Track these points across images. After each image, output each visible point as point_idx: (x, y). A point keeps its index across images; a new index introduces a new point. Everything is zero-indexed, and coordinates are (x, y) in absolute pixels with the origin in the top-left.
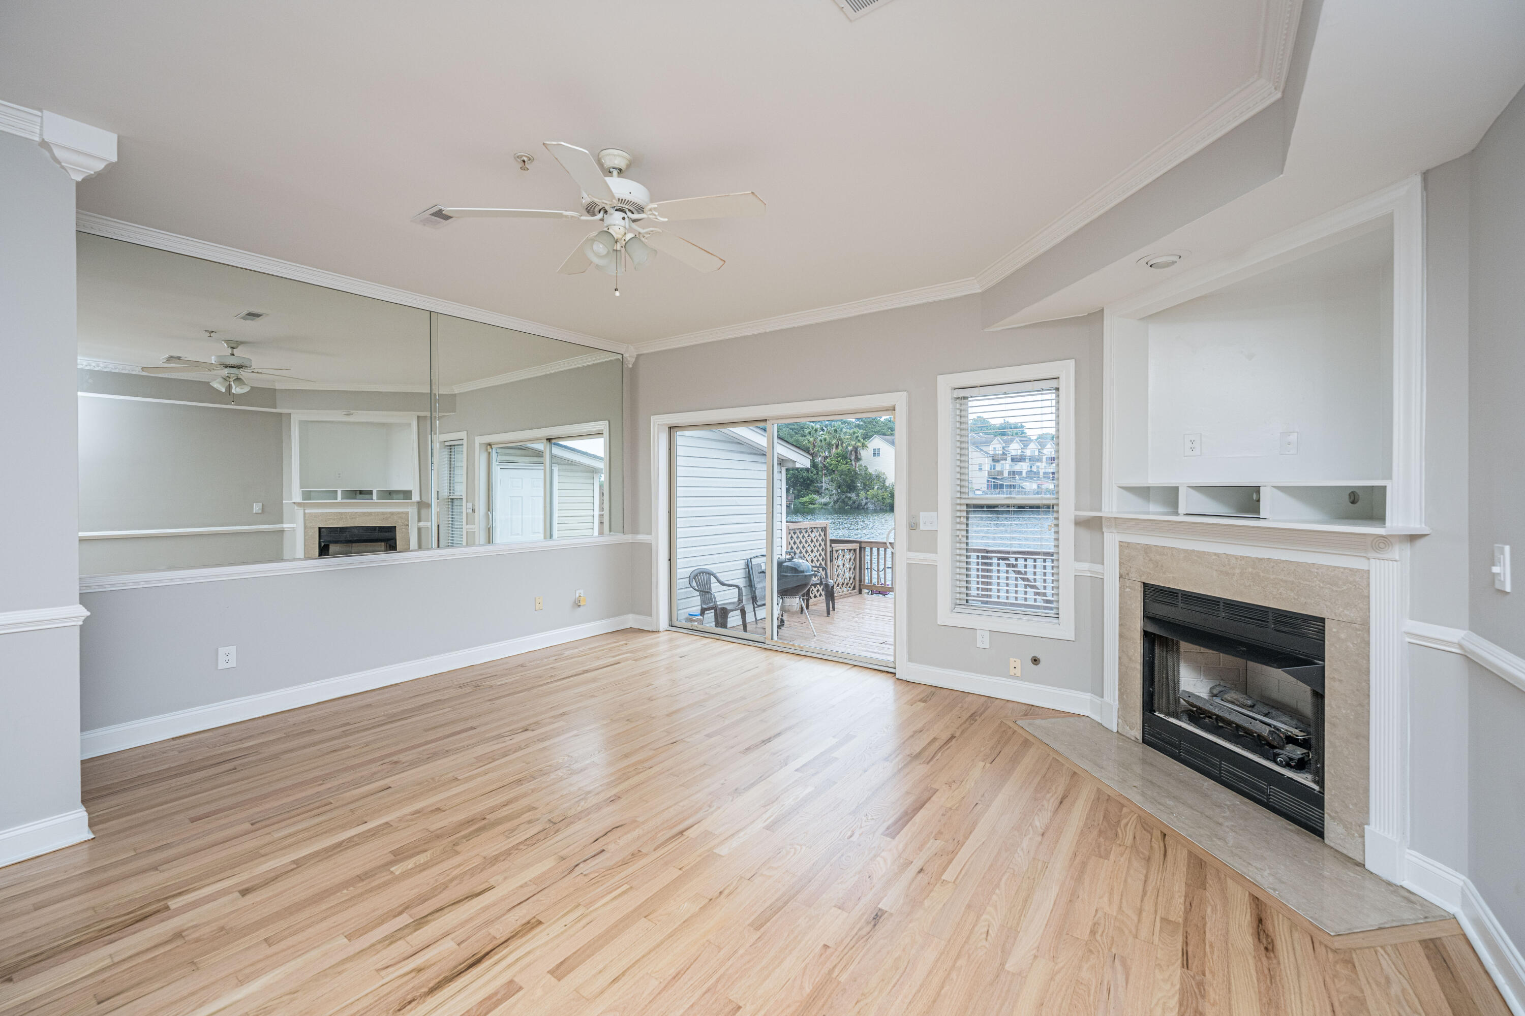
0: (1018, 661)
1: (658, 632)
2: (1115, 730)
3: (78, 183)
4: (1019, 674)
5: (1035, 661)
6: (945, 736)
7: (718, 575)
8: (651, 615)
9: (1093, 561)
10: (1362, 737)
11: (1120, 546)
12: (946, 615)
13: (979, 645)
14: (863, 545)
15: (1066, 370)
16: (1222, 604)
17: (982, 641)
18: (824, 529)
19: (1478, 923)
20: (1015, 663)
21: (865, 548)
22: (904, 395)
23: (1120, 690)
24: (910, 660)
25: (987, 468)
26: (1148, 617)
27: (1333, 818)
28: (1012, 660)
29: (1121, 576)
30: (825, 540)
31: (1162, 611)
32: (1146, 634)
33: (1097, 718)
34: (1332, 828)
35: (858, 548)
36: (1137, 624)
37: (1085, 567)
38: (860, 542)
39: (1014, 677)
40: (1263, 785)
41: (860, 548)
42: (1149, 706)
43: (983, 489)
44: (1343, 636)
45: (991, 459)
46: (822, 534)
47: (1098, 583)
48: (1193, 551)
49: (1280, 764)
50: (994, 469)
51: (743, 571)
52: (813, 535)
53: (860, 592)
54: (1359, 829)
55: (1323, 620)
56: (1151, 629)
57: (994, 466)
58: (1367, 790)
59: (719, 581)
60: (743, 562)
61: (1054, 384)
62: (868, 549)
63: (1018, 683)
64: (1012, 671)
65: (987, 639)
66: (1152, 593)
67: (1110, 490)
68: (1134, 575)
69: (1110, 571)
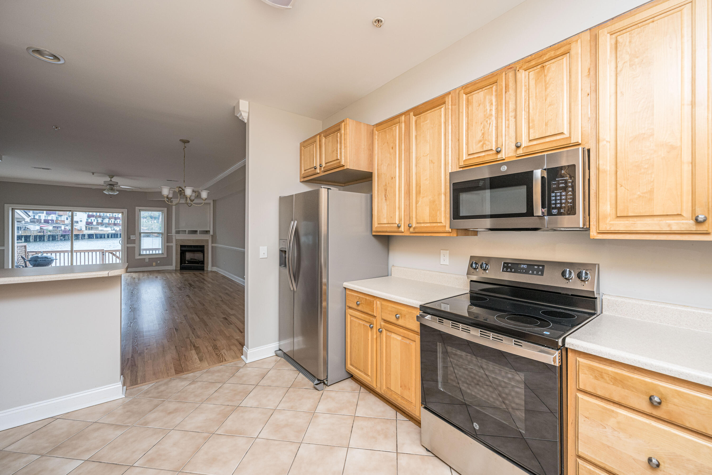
2: (176, 269)
10: (208, 257)
11: (176, 240)
12: (137, 257)
13: (146, 261)
15: (165, 210)
16: (193, 246)
22: (126, 210)
23: (176, 263)
26: (181, 250)
29: (176, 245)
31: (184, 249)
33: (172, 269)
34: (205, 268)
36: (179, 252)
37: (169, 244)
40: (197, 267)
42: (181, 263)
44: (206, 247)
47: (171, 247)
48: (188, 239)
49: (200, 264)
54: (207, 267)
55: (203, 245)
56: (182, 252)
58: (208, 263)
61: (162, 211)
63: (155, 267)
64: (154, 265)
65: (148, 260)
66: (181, 246)
67: (174, 231)
68: (179, 244)
69: (174, 244)
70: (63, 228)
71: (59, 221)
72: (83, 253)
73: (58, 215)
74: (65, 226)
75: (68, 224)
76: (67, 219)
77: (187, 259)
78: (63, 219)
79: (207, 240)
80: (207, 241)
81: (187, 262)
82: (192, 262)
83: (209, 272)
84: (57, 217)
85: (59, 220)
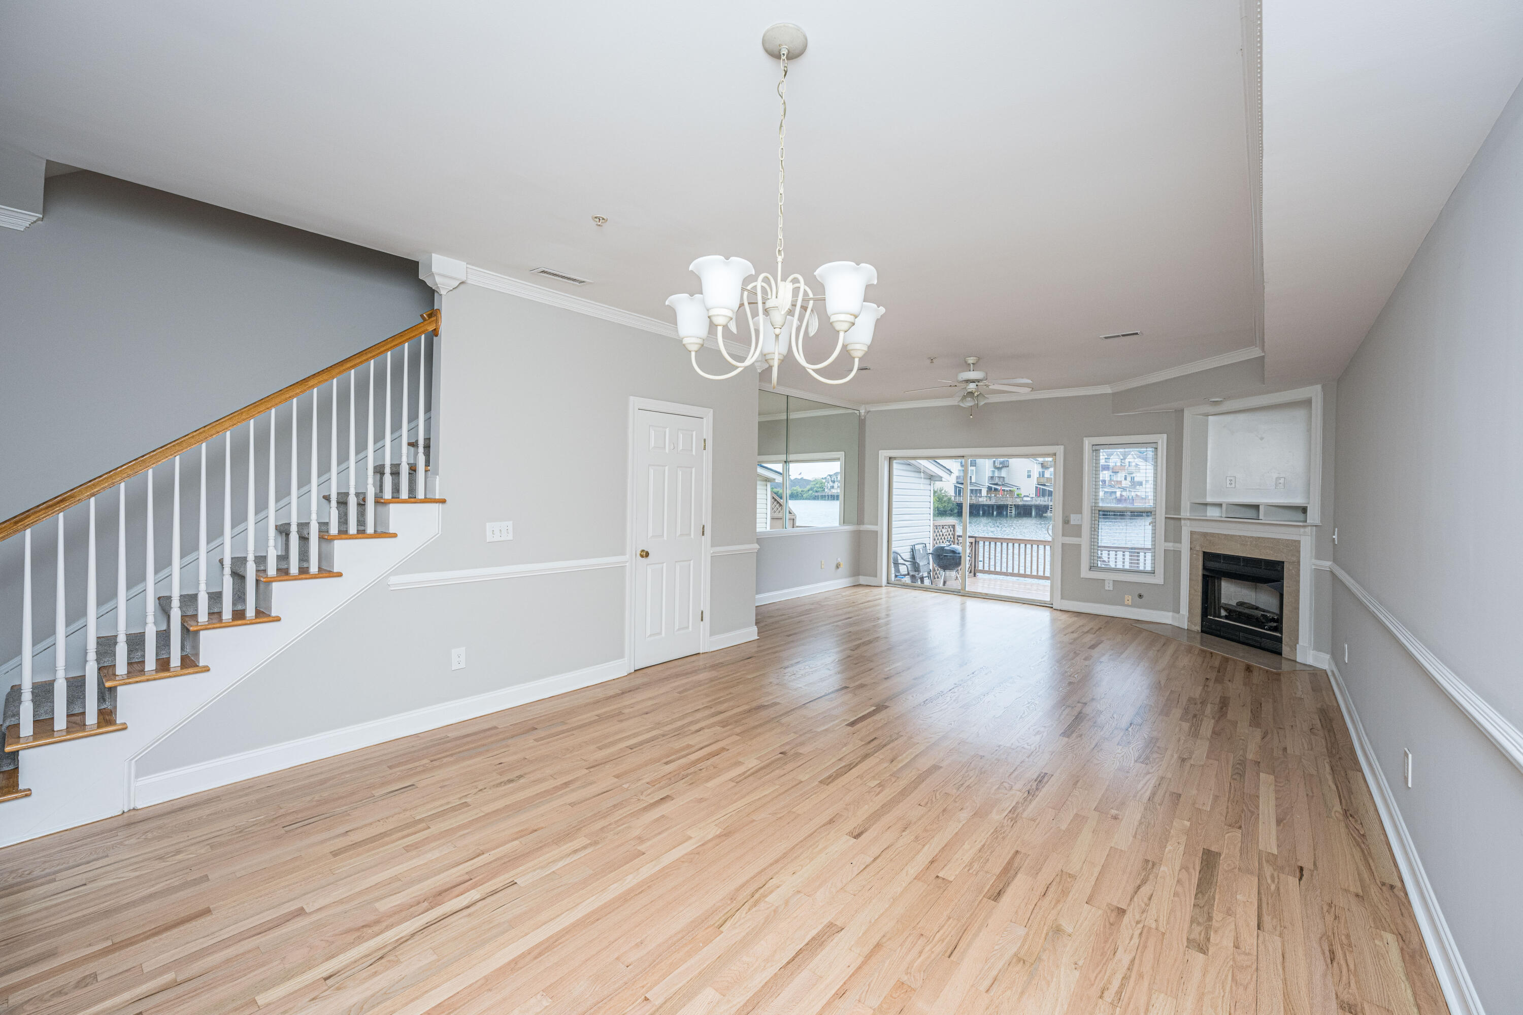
0: (1130, 597)
1: (881, 586)
2: (1186, 628)
3: (760, 373)
4: (1130, 604)
5: (1140, 596)
6: (1097, 628)
7: (901, 555)
8: (876, 576)
9: (1175, 542)
10: (1297, 609)
11: (1191, 533)
12: (1085, 573)
13: (1107, 588)
14: (977, 540)
15: (1162, 440)
16: (1242, 560)
17: (1109, 586)
18: (954, 526)
19: (1333, 672)
20: (1128, 599)
21: (978, 542)
22: (1062, 447)
23: (1189, 607)
24: (1062, 598)
25: (1035, 475)
26: (1205, 568)
27: (1286, 645)
28: (1126, 596)
29: (1191, 549)
30: (954, 535)
31: (1212, 565)
32: (1204, 575)
33: (1176, 624)
34: (1285, 650)
35: (974, 541)
36: (1200, 572)
37: (1170, 546)
38: (975, 537)
39: (1128, 606)
40: (1258, 639)
41: (975, 542)
42: (1205, 613)
43: (1031, 496)
44: (1291, 568)
45: (1040, 466)
46: (952, 530)
47: (1177, 554)
48: (1228, 535)
49: (1267, 630)
50: (1043, 476)
51: (909, 553)
52: (944, 531)
53: (975, 575)
54: (1294, 648)
55: (1283, 562)
56: (1206, 573)
57: (1043, 472)
58: (1298, 630)
59: (902, 558)
60: (909, 547)
61: (1154, 445)
62: (981, 543)
63: (1130, 609)
64: (1126, 602)
65: (1111, 585)
66: (1207, 556)
67: (1186, 504)
68: (1198, 548)
69: (1185, 547)
70: (1118, 494)
71: (1113, 483)
72: (1043, 546)
73: (1113, 472)
74: (1121, 491)
75: (1127, 487)
76: (1125, 479)
77: (1224, 601)
78: (1119, 479)
79: (1295, 541)
80: (1295, 546)
81: (1223, 613)
82: (1239, 613)
83: (1298, 667)
84: (1111, 475)
85: (1114, 480)
